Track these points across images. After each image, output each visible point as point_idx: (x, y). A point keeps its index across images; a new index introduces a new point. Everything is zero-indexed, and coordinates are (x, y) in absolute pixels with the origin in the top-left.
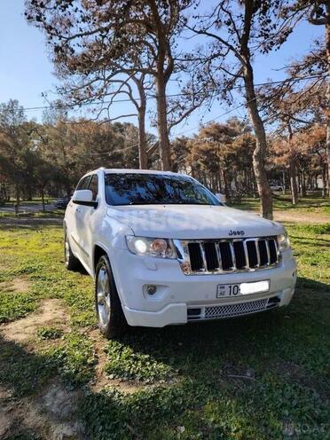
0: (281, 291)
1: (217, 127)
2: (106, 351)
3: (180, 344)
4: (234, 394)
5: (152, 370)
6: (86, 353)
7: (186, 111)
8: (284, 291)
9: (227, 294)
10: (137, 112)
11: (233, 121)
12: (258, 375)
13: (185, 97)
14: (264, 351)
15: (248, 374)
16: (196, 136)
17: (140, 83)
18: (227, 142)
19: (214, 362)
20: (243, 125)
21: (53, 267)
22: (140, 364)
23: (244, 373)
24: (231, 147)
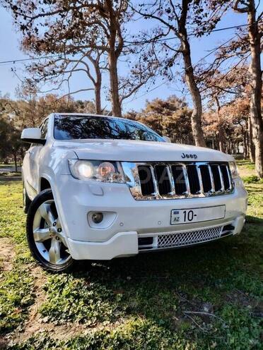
0: (234, 219)
1: (160, 103)
2: (46, 289)
3: (129, 278)
4: (192, 335)
5: (95, 309)
6: (22, 292)
7: (135, 87)
8: (238, 219)
9: (182, 220)
10: (94, 87)
11: (172, 99)
12: (217, 309)
13: (134, 76)
14: (218, 283)
15: (206, 309)
16: (143, 111)
17: (96, 63)
18: (169, 114)
19: (167, 296)
20: (180, 102)
21: (12, 211)
22: (81, 303)
23: (201, 308)
24: (172, 118)
